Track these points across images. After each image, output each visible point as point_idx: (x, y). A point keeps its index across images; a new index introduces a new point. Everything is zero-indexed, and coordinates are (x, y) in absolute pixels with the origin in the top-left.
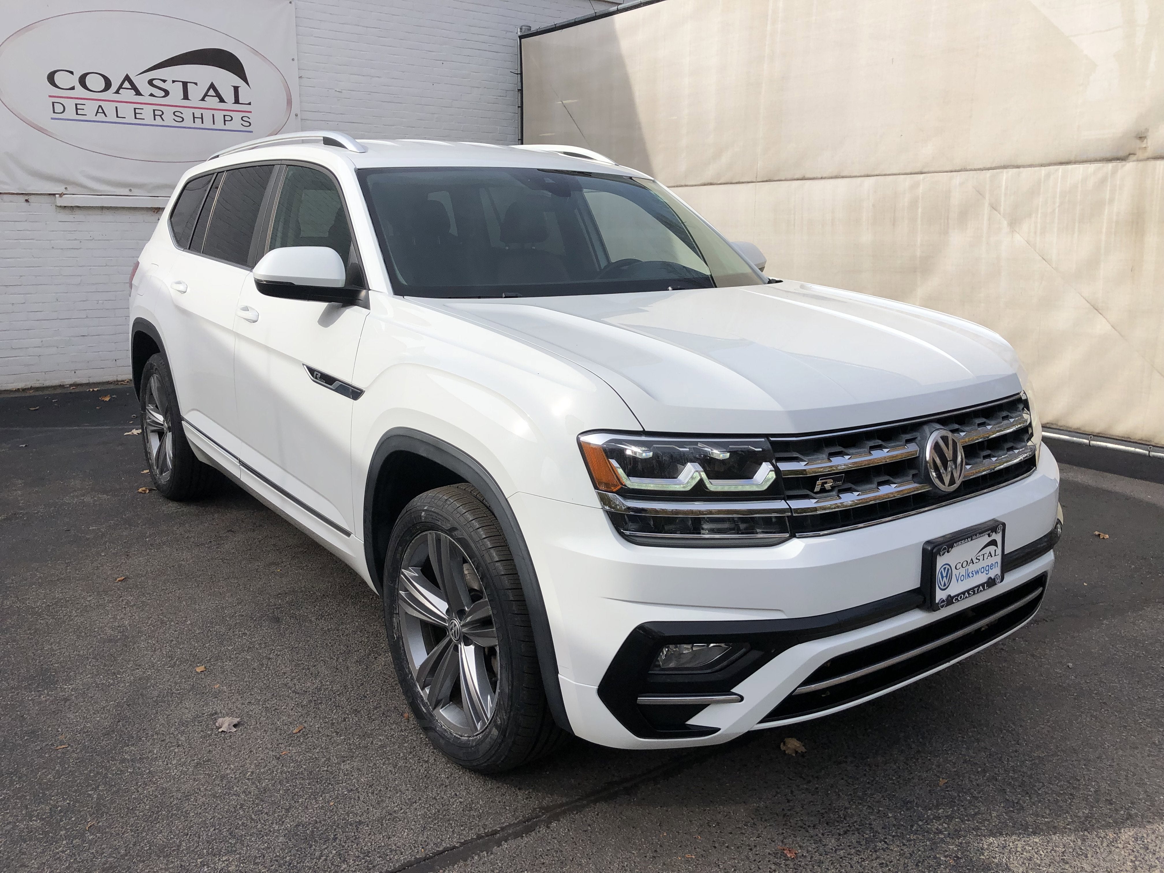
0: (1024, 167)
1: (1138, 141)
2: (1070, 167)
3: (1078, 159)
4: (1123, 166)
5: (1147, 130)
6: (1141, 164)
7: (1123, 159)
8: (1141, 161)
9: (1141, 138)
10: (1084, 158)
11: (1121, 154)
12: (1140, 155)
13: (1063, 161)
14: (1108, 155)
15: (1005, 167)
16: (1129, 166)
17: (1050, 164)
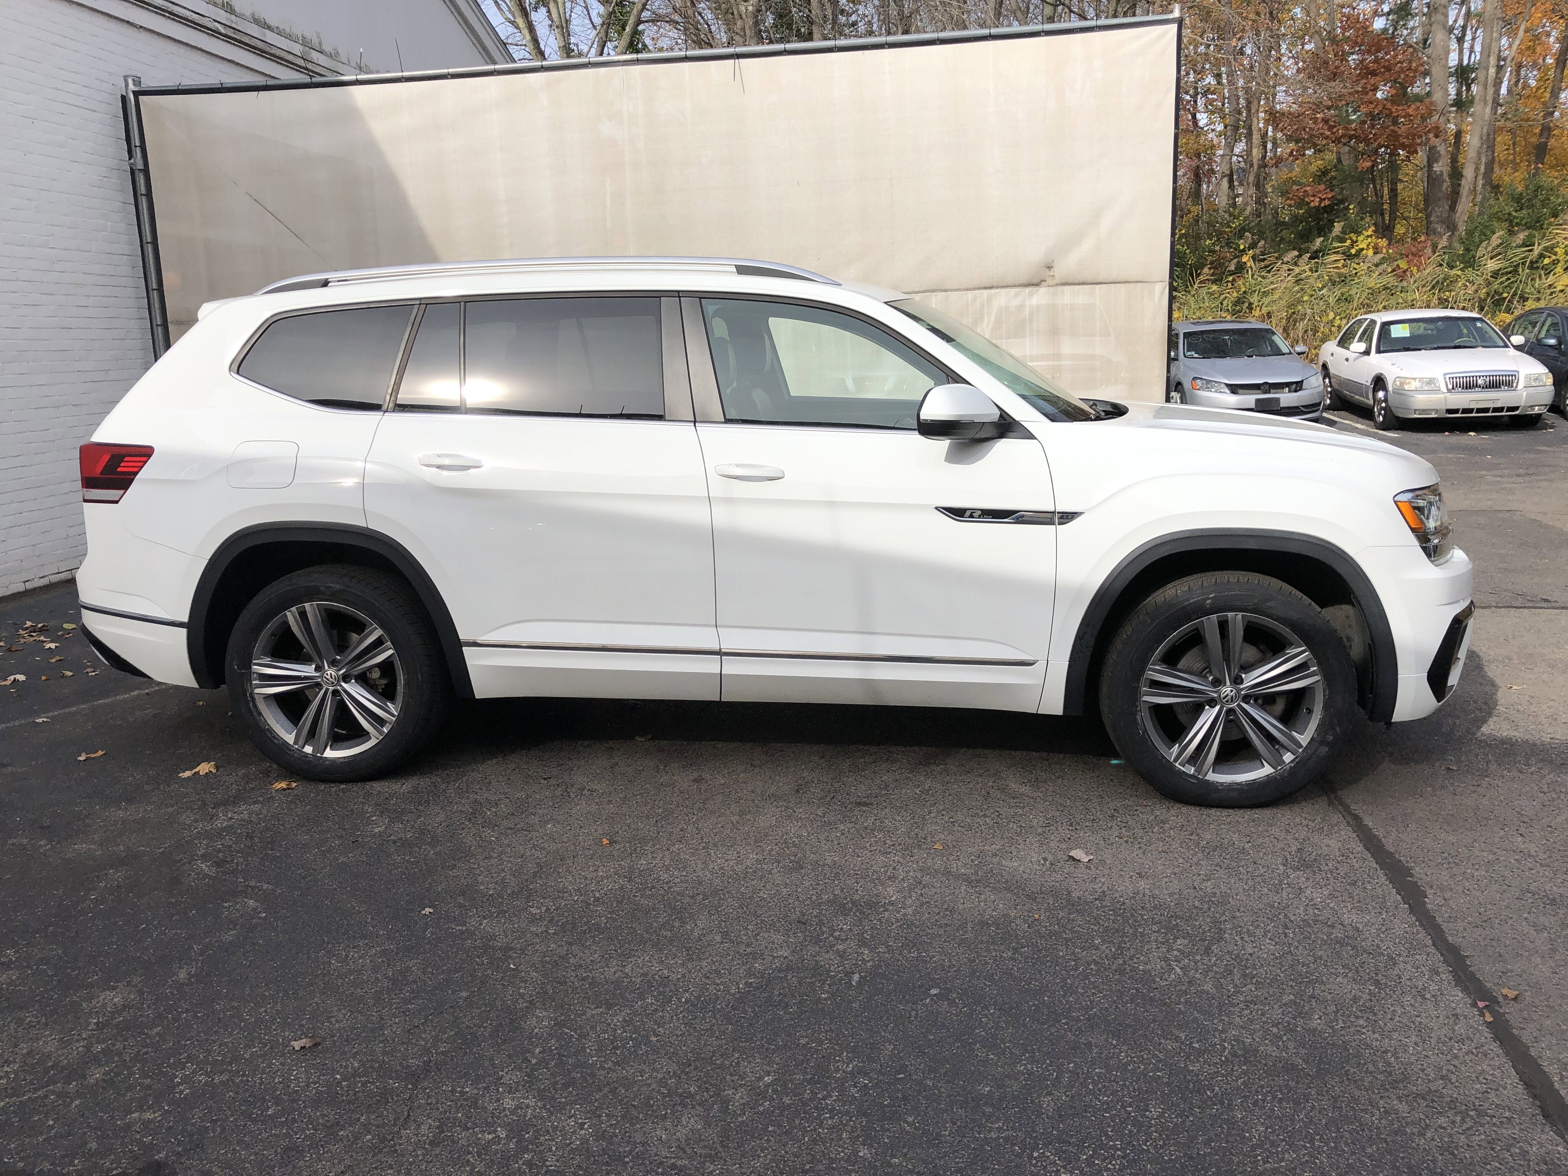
0: (951, 290)
1: (1047, 270)
2: (993, 291)
3: (1000, 284)
4: (1037, 291)
5: (1053, 261)
6: (1051, 289)
7: (1037, 285)
8: (1052, 286)
9: (1049, 268)
10: (1006, 284)
11: (1035, 281)
12: (1050, 281)
13: (987, 286)
14: (1025, 282)
15: (933, 291)
16: (1042, 290)
17: (975, 289)
